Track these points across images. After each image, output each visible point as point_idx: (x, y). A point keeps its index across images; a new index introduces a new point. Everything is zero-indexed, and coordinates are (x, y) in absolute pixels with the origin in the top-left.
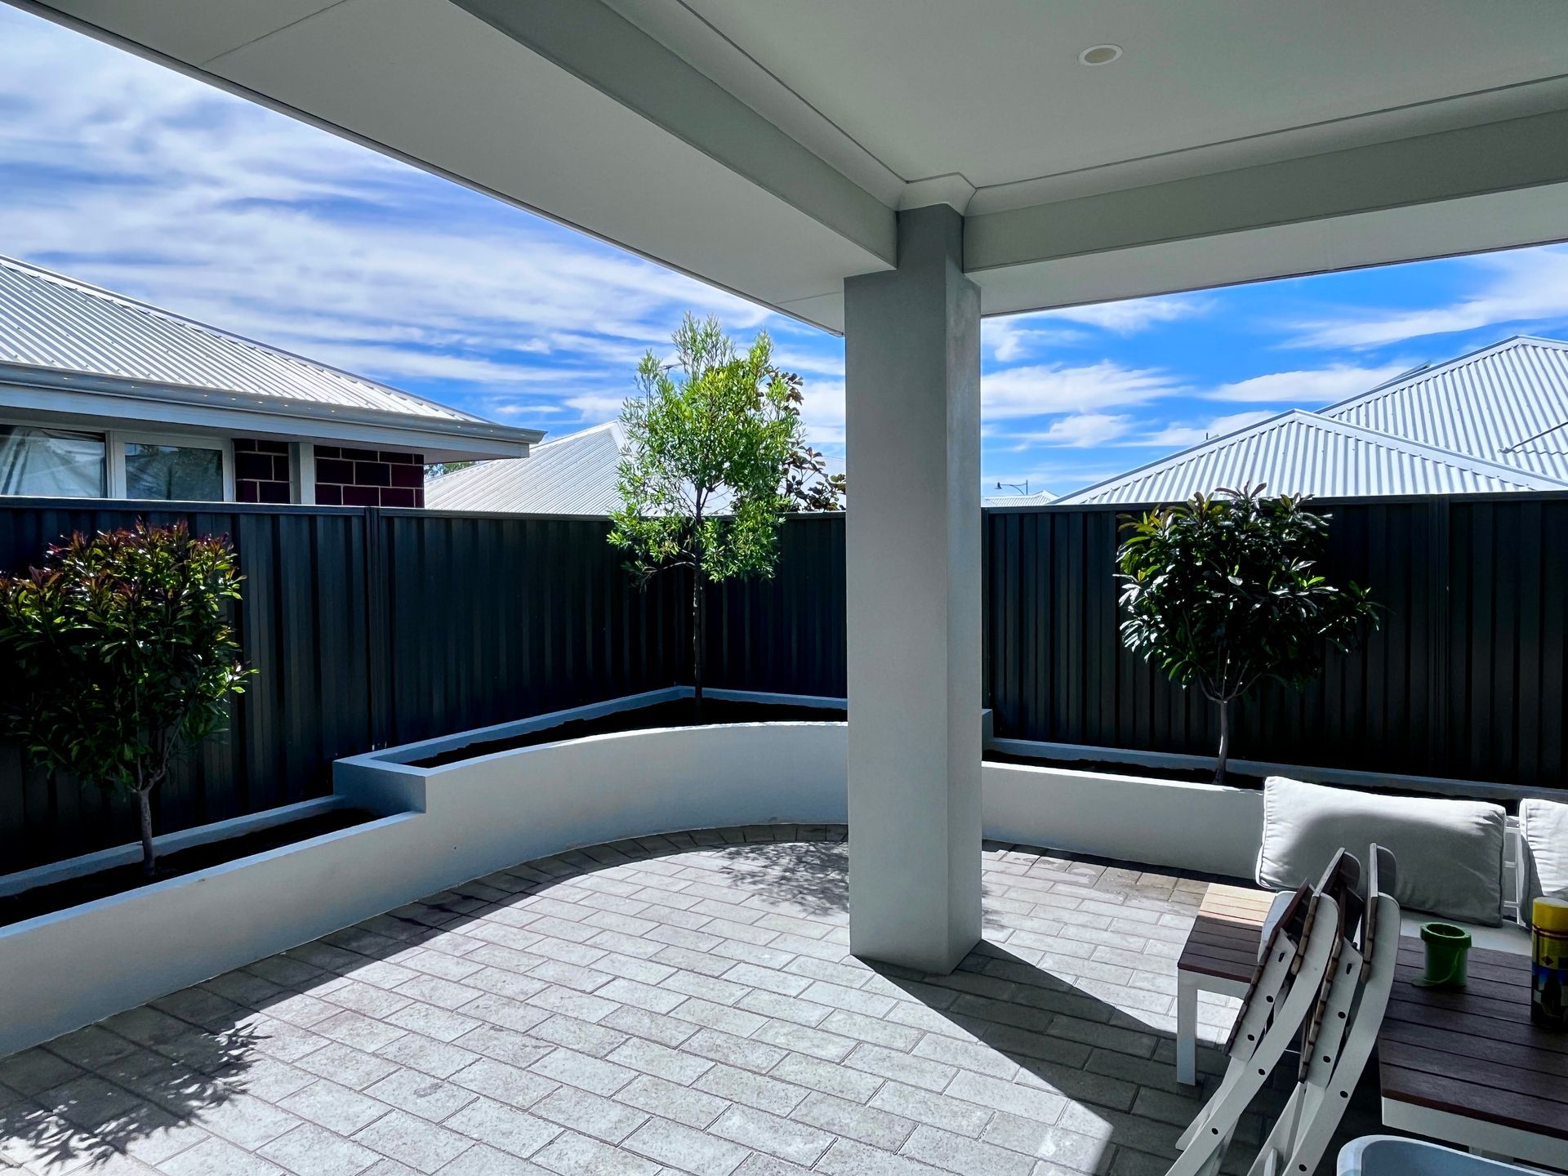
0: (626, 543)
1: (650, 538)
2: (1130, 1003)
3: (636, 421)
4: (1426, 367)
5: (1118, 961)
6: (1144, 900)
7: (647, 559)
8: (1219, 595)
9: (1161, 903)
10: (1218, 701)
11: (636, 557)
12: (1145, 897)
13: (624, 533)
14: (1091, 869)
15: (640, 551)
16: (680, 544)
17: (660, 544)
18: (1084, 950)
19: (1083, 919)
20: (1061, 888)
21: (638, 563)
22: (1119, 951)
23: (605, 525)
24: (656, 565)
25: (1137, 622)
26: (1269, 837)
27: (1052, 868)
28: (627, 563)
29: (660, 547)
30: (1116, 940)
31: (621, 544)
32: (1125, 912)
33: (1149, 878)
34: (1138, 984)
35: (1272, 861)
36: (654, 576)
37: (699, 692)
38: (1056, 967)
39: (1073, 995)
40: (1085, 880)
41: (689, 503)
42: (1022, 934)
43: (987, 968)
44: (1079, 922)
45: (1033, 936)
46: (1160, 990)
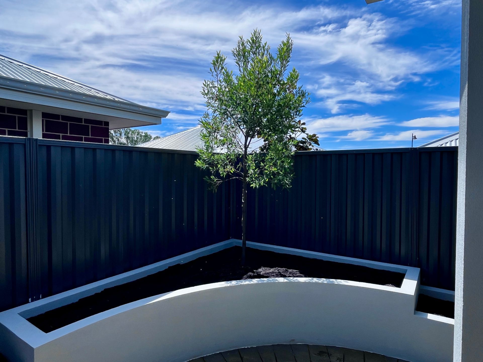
0: (205, 166)
1: (218, 163)
3: (211, 96)
7: (217, 174)
11: (210, 174)
13: (204, 161)
15: (213, 170)
16: (235, 167)
17: (224, 167)
21: (212, 177)
23: (195, 156)
24: (222, 178)
28: (207, 177)
29: (224, 168)
31: (202, 166)
36: (221, 185)
37: (244, 244)
41: (241, 144)
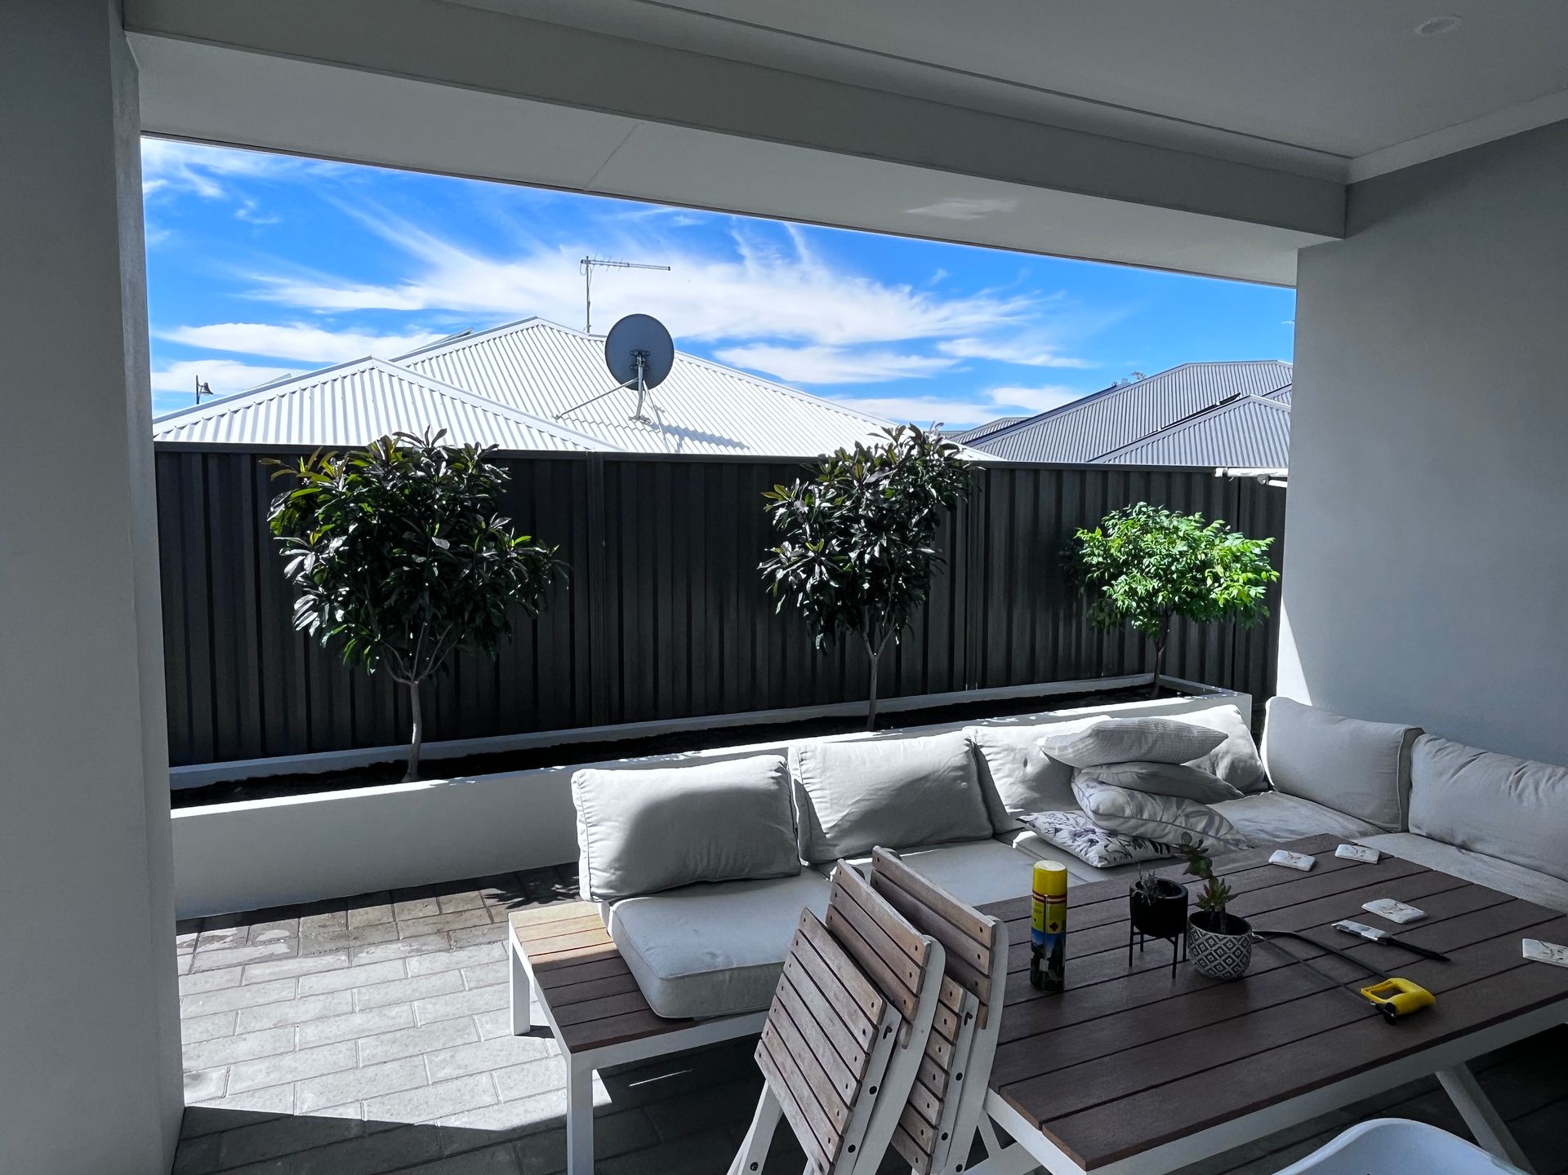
2: (448, 1109)
4: (468, 333)
5: (395, 1050)
6: (373, 949)
8: (420, 559)
9: (394, 946)
10: (408, 683)
12: (370, 944)
14: (278, 928)
18: (341, 1055)
19: (314, 1007)
20: (256, 971)
22: (389, 1036)
25: (312, 597)
26: (592, 843)
27: (226, 945)
30: (374, 1021)
32: (359, 975)
33: (359, 916)
34: (441, 1075)
35: (604, 871)
38: (322, 1102)
39: (371, 1134)
40: (281, 948)
42: (244, 1069)
43: (222, 1155)
44: (310, 1015)
45: (263, 1066)
46: (470, 1069)
